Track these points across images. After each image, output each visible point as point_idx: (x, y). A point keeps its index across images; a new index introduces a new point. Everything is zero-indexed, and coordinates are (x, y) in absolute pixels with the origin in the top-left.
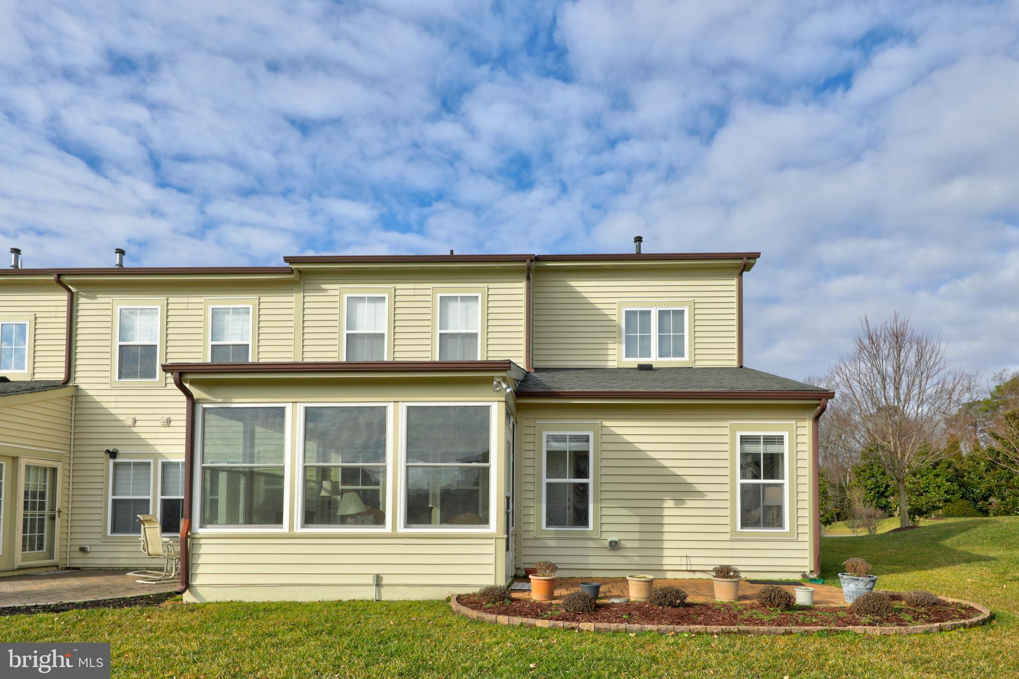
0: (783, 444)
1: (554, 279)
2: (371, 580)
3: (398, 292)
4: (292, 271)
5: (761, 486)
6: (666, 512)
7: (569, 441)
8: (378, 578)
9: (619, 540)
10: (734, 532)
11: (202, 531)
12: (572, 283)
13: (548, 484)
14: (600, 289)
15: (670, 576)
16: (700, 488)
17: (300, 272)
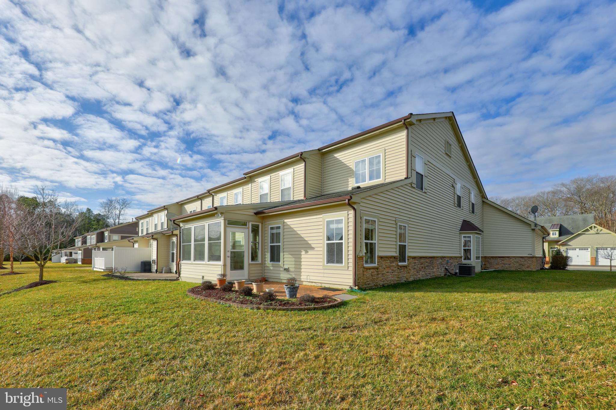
0: (342, 223)
1: (330, 155)
2: (201, 277)
3: (272, 177)
4: (245, 178)
5: (335, 244)
6: (303, 256)
7: (276, 229)
8: (203, 277)
9: (289, 268)
10: (324, 265)
11: (182, 262)
12: (336, 155)
13: (271, 246)
14: (346, 155)
16: (313, 246)
17: (250, 177)
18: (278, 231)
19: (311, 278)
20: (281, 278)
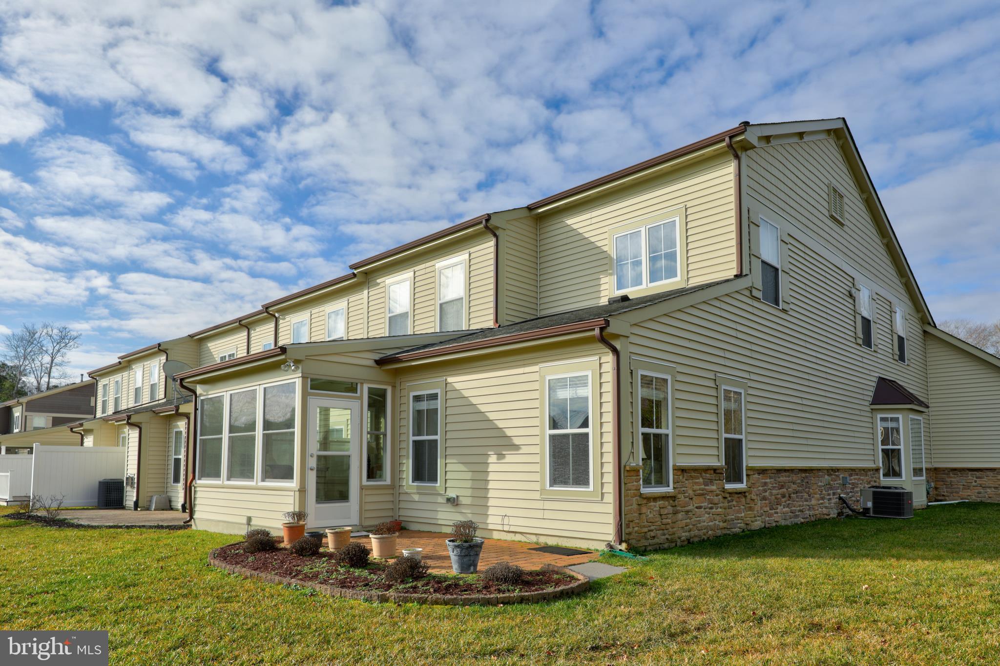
0: (587, 386)
1: (554, 222)
2: (244, 521)
3: (417, 274)
4: (355, 275)
5: (571, 437)
6: (491, 468)
7: (427, 400)
8: (249, 519)
9: (457, 496)
10: (543, 491)
11: (199, 482)
12: (569, 221)
13: (415, 442)
15: (496, 536)
16: (516, 441)
17: (366, 273)
18: (432, 405)
19: (513, 521)
20: (440, 522)
